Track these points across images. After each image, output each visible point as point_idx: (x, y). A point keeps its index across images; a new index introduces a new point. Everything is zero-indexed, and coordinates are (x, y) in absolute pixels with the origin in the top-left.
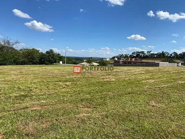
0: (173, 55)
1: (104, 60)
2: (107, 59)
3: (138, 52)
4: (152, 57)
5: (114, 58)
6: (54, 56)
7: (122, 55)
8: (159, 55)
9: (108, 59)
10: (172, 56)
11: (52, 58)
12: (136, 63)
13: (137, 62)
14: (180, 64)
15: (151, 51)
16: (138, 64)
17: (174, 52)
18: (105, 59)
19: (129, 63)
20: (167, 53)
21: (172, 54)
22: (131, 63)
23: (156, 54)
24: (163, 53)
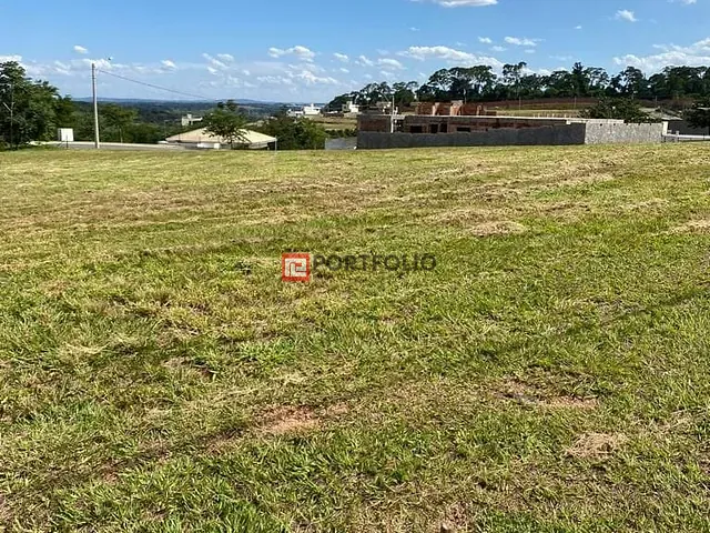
0: (623, 83)
1: (292, 114)
2: (306, 109)
3: (462, 71)
4: (527, 93)
5: (339, 103)
6: (31, 103)
7: (383, 86)
8: (559, 84)
9: (311, 111)
10: (619, 86)
11: (20, 109)
12: (469, 130)
13: (474, 123)
14: (666, 124)
15: (521, 64)
16: (481, 130)
17: (631, 69)
18: (294, 109)
19: (434, 129)
20: (597, 73)
21: (618, 78)
22: (444, 129)
23: (546, 80)
24: (579, 75)
